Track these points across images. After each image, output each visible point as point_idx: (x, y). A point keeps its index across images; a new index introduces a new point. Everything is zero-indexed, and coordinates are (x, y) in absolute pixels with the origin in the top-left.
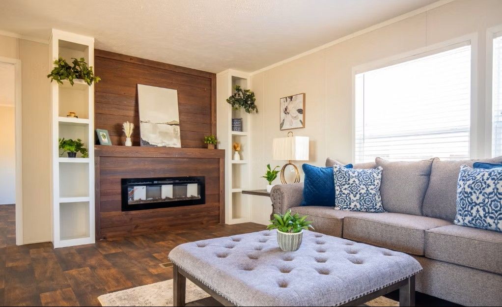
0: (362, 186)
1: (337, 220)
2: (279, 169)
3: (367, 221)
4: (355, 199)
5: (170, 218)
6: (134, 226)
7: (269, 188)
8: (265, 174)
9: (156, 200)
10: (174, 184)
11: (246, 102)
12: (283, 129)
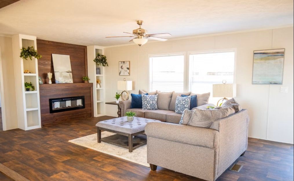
0: (151, 101)
1: (143, 113)
2: (120, 94)
3: (151, 113)
4: (149, 106)
5: (70, 115)
6: (55, 120)
7: (118, 102)
8: (115, 96)
9: (64, 108)
10: (71, 100)
11: (102, 60)
12: (120, 75)
